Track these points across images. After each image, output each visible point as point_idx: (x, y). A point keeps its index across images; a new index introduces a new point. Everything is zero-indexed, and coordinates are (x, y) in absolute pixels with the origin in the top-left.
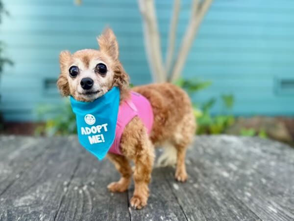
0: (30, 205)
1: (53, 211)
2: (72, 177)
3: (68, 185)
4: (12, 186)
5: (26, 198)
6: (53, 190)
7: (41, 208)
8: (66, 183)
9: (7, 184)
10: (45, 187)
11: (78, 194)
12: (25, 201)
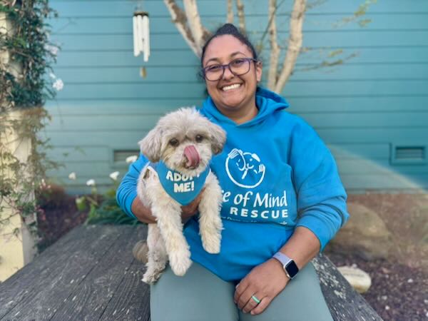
0: (104, 283)
1: (116, 287)
2: (132, 264)
3: (127, 270)
4: (94, 270)
5: (101, 278)
6: (118, 273)
7: (110, 285)
8: (126, 268)
9: (90, 268)
10: (113, 271)
11: (133, 277)
12: (100, 280)
